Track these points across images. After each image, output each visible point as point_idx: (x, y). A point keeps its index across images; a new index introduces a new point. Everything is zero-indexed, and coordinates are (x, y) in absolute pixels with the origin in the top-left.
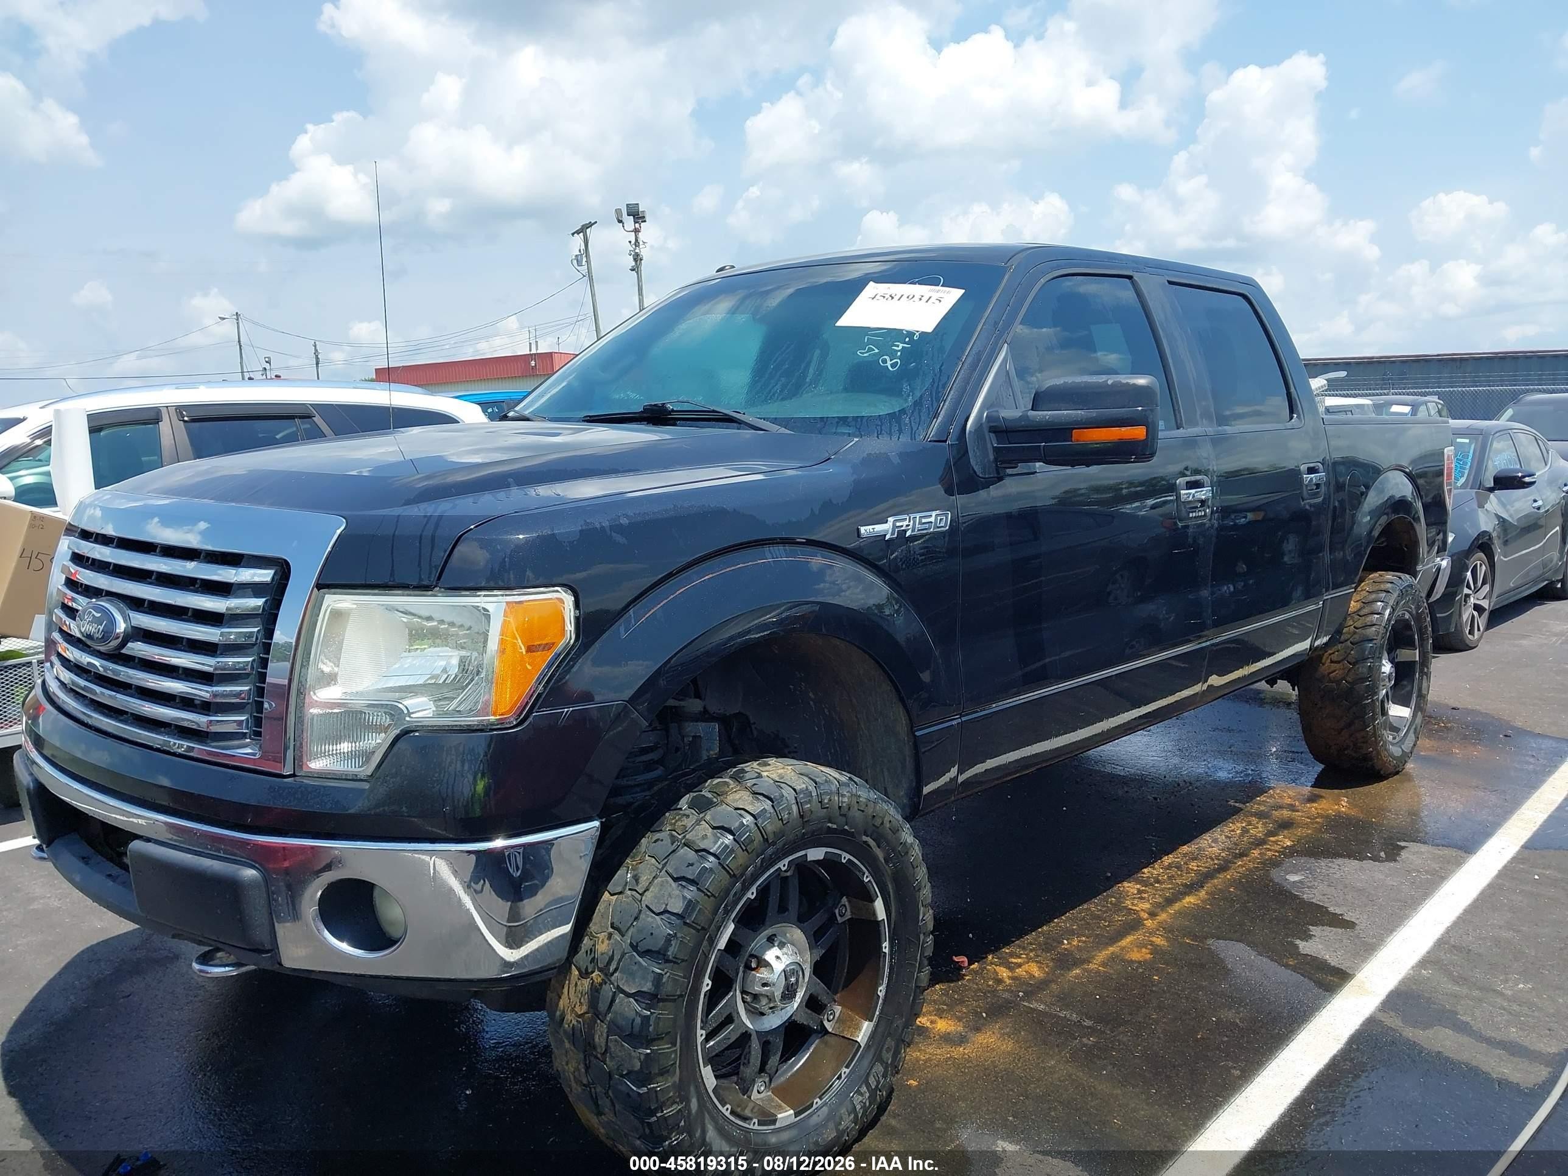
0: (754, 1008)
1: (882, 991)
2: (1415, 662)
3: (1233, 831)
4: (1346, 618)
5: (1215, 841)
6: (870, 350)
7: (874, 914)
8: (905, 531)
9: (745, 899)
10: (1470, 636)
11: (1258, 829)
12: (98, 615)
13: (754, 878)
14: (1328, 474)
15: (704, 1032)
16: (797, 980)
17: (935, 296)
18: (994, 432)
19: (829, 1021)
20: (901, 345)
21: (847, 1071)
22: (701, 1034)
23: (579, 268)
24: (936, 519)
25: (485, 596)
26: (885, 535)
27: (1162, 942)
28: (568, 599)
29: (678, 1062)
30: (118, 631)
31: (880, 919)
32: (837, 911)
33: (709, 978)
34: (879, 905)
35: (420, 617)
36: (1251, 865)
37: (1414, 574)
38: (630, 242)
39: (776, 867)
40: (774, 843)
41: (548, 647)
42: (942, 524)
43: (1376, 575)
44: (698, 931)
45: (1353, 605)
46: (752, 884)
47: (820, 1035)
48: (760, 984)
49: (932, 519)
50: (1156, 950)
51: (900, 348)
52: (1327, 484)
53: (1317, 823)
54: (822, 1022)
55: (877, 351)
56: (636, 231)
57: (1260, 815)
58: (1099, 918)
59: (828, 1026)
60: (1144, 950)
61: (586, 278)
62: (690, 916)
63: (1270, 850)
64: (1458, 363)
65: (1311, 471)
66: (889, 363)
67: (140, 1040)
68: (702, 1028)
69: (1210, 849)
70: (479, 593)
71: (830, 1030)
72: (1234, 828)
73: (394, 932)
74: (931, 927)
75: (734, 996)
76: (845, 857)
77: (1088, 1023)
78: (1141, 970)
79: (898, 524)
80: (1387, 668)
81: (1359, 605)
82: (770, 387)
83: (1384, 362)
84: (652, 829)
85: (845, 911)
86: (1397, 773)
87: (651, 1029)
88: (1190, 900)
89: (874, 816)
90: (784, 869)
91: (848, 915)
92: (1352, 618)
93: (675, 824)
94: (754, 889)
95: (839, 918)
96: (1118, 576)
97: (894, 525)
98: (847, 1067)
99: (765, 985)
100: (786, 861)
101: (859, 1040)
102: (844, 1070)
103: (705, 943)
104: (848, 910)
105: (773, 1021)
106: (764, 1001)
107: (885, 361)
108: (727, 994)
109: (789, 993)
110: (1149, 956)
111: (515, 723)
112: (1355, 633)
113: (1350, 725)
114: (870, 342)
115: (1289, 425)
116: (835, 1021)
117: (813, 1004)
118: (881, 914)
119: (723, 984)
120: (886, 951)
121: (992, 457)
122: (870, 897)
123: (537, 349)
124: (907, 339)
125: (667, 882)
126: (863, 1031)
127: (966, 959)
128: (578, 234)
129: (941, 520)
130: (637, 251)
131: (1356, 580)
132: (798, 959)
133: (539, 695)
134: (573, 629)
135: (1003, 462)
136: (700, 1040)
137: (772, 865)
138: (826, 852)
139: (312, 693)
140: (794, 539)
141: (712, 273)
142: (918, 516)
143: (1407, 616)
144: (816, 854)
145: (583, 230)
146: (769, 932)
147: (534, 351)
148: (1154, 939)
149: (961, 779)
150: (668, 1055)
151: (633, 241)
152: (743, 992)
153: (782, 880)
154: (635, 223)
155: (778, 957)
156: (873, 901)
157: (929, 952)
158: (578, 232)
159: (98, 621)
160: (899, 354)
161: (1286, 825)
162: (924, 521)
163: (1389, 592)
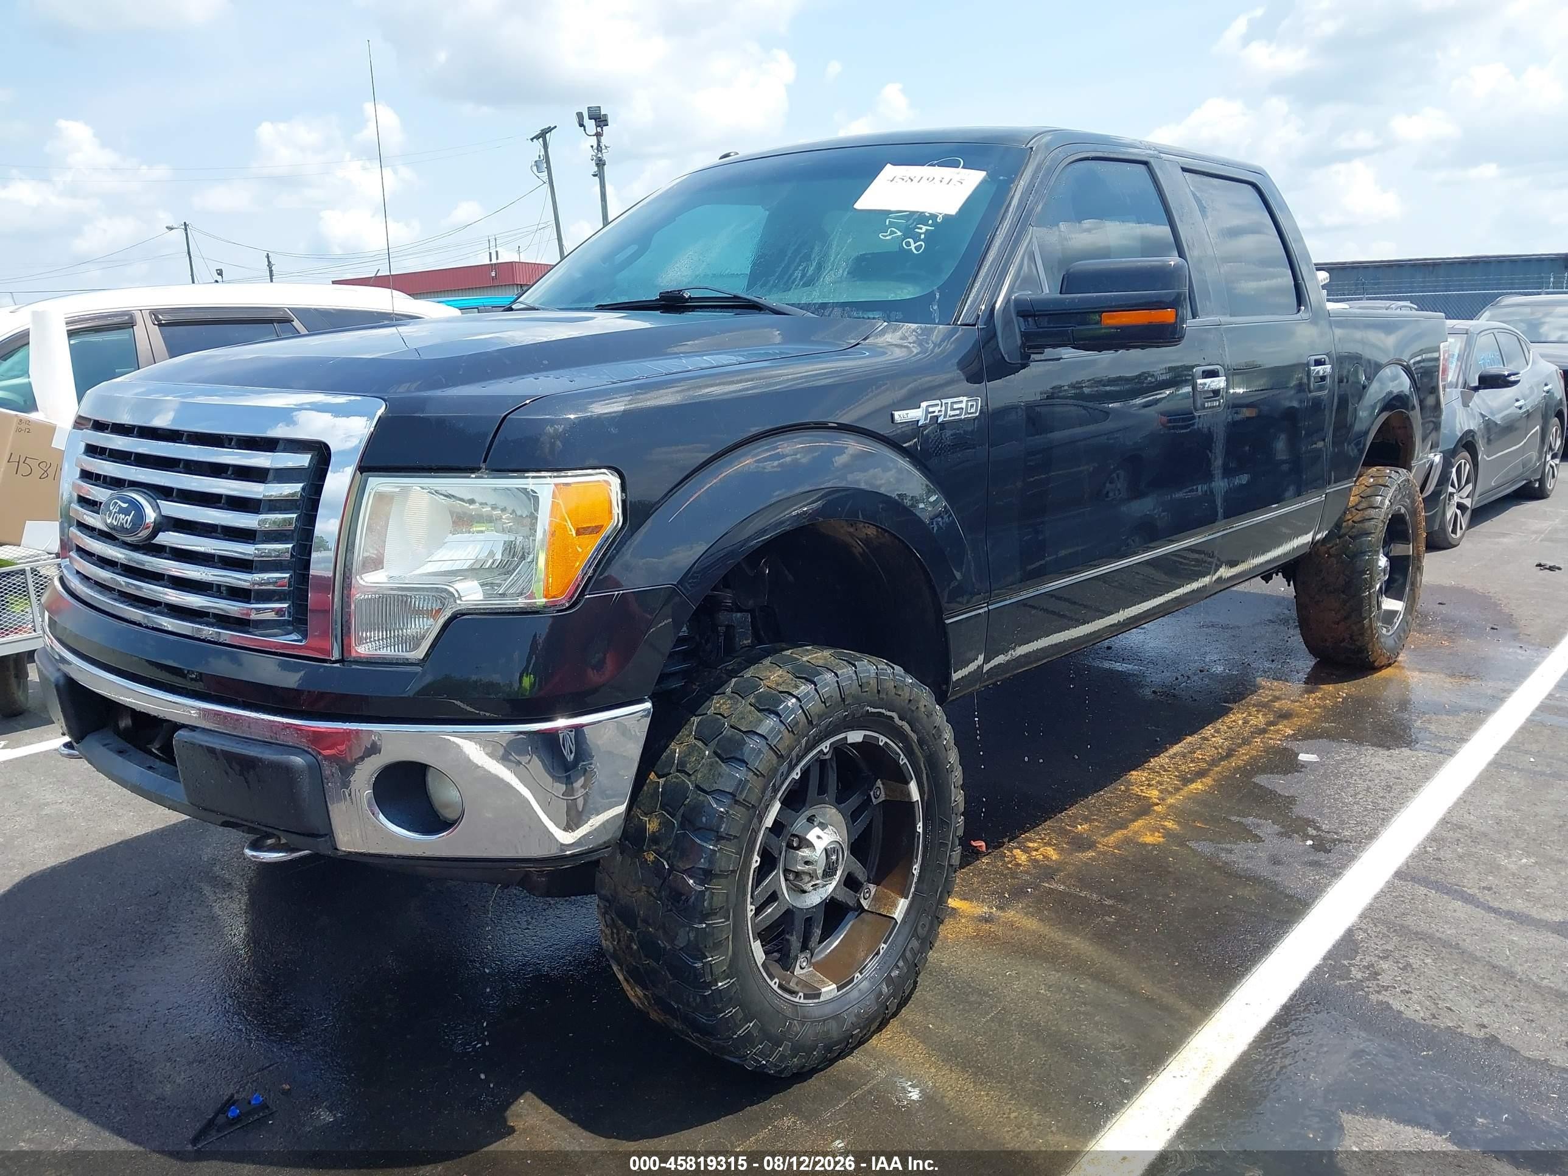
0: (795, 886)
1: (916, 869)
2: (1409, 556)
3: (1234, 721)
4: (1345, 513)
5: (1218, 731)
6: (893, 233)
7: (909, 795)
8: (937, 417)
9: (790, 779)
10: (1453, 535)
11: (1259, 720)
12: (125, 505)
13: (800, 759)
14: (1332, 368)
15: (753, 907)
16: (837, 859)
17: (956, 178)
18: (1023, 316)
19: (865, 899)
20: (924, 228)
21: (885, 946)
22: (751, 909)
23: (538, 174)
24: (967, 405)
25: (533, 477)
26: (918, 421)
27: (1174, 826)
28: (615, 481)
29: (731, 937)
30: (147, 521)
31: (915, 800)
32: (872, 793)
33: (758, 855)
34: (913, 786)
35: (462, 500)
36: (1254, 753)
37: (1410, 469)
38: (592, 147)
39: (818, 749)
40: (817, 725)
41: (597, 529)
42: (973, 410)
43: (1374, 469)
44: (748, 808)
45: (1352, 500)
46: (796, 765)
47: (857, 913)
48: (802, 862)
49: (963, 405)
50: (1168, 834)
51: (923, 230)
52: (1332, 375)
53: (1316, 713)
54: (858, 900)
55: (899, 234)
56: (598, 135)
57: (1262, 706)
58: (1109, 804)
59: (865, 904)
60: (1157, 834)
61: (547, 185)
62: (741, 793)
63: (1271, 739)
64: (1431, 268)
65: (1318, 363)
66: (913, 246)
67: (174, 936)
68: (752, 904)
69: (1213, 739)
70: (526, 475)
71: (866, 908)
72: (1236, 718)
73: (449, 814)
74: (962, 809)
75: (778, 874)
76: (883, 740)
77: (1108, 902)
78: (1156, 852)
79: (931, 410)
80: (1383, 562)
81: (1357, 499)
82: (791, 272)
83: (1357, 268)
84: (697, 713)
85: (880, 793)
86: (1390, 665)
87: (706, 904)
88: (1197, 786)
89: (910, 700)
90: (826, 751)
91: (882, 798)
92: (1351, 513)
93: (719, 708)
94: (798, 770)
95: (873, 799)
96: (1114, 475)
97: (927, 410)
98: (885, 943)
99: (807, 863)
100: (828, 743)
101: (895, 916)
102: (883, 945)
103: (755, 820)
104: (883, 793)
105: (814, 898)
106: (807, 878)
107: (909, 244)
108: (772, 872)
109: (829, 873)
110: (1161, 840)
111: (567, 605)
112: (1353, 527)
113: (1346, 618)
114: (892, 224)
115: (1298, 316)
116: (870, 899)
117: (851, 882)
118: (916, 796)
119: (769, 862)
120: (920, 830)
121: (1019, 342)
122: (905, 777)
123: (497, 259)
124: (930, 222)
125: (717, 762)
126: (899, 908)
127: (983, 844)
128: (538, 139)
129: (972, 406)
130: (600, 155)
131: (1356, 475)
132: (838, 838)
133: (590, 578)
134: (620, 512)
135: (1030, 348)
136: (750, 914)
137: (813, 747)
138: (865, 736)
139: (358, 577)
140: (826, 423)
141: (715, 160)
142: (949, 401)
143: (1403, 510)
144: (855, 737)
145: (543, 135)
146: (808, 813)
147: (494, 261)
148: (1166, 823)
149: (986, 668)
150: (721, 929)
151: (595, 146)
152: (786, 871)
153: (821, 763)
154: (597, 126)
155: (819, 837)
156: (908, 783)
157: (960, 833)
158: (537, 137)
159: (126, 512)
160: (923, 236)
161: (1285, 716)
162: (956, 406)
163: (1387, 486)
